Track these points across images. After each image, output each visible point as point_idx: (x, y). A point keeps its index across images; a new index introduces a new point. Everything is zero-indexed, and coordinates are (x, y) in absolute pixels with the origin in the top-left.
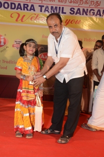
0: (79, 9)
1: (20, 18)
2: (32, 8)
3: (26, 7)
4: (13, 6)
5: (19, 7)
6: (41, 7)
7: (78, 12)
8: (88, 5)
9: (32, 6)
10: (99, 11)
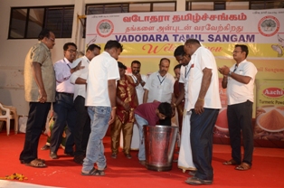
0: (218, 36)
1: (153, 49)
2: (166, 38)
3: (158, 37)
4: (145, 38)
5: (152, 38)
6: (175, 36)
7: (218, 38)
8: (228, 31)
9: (166, 36)
10: (242, 36)
